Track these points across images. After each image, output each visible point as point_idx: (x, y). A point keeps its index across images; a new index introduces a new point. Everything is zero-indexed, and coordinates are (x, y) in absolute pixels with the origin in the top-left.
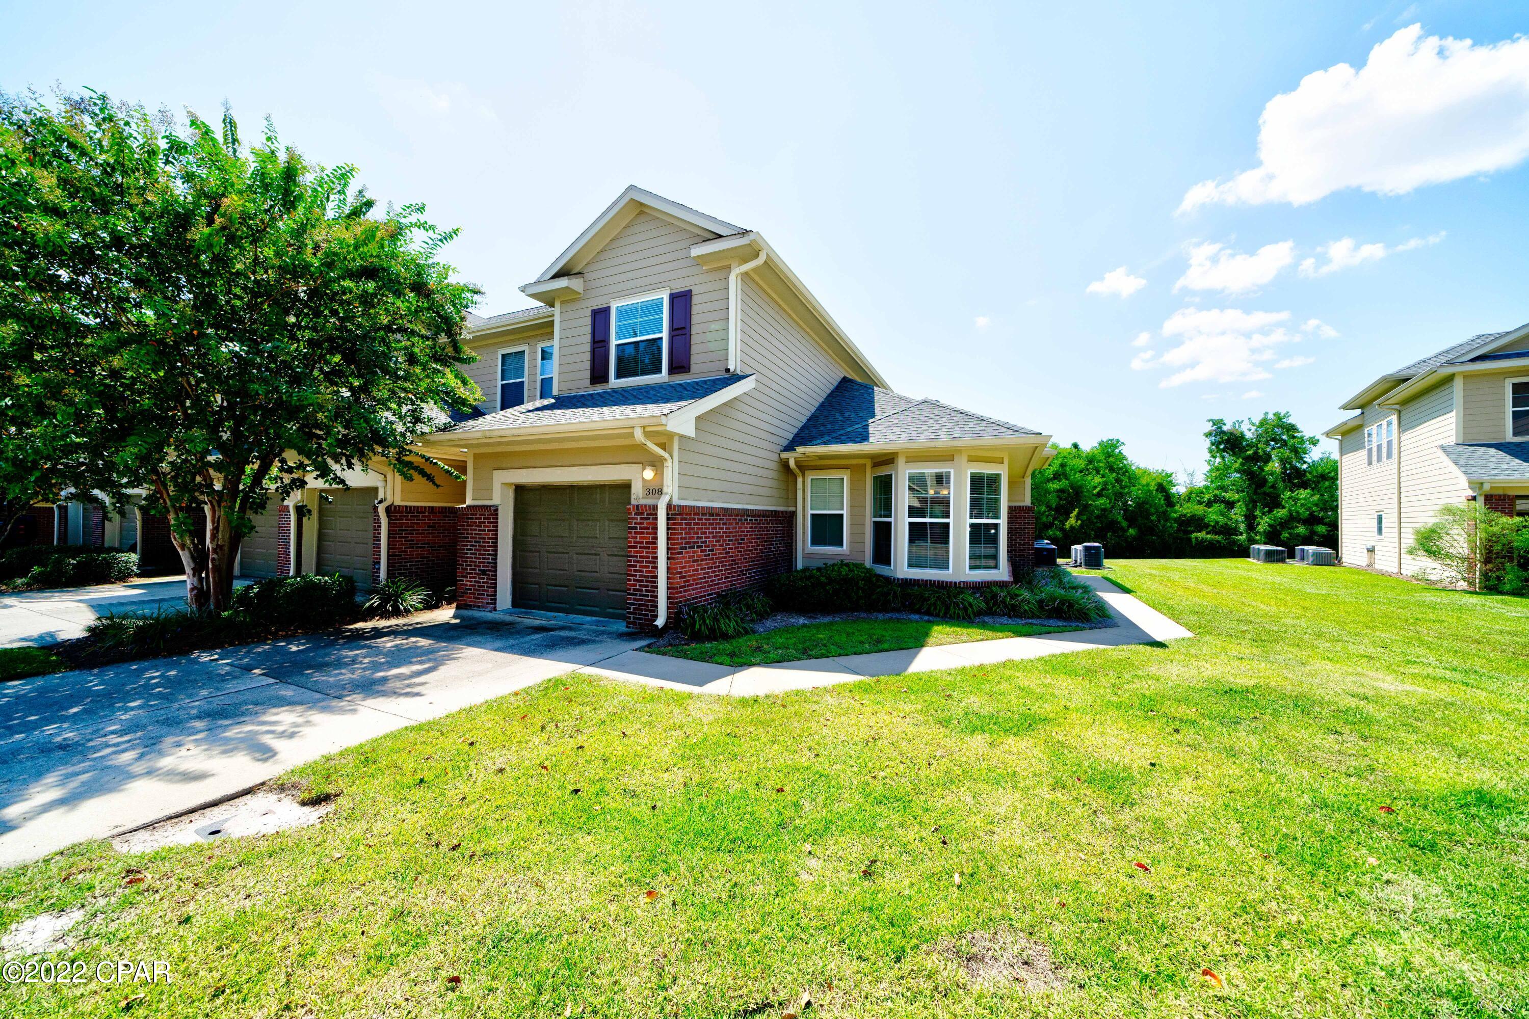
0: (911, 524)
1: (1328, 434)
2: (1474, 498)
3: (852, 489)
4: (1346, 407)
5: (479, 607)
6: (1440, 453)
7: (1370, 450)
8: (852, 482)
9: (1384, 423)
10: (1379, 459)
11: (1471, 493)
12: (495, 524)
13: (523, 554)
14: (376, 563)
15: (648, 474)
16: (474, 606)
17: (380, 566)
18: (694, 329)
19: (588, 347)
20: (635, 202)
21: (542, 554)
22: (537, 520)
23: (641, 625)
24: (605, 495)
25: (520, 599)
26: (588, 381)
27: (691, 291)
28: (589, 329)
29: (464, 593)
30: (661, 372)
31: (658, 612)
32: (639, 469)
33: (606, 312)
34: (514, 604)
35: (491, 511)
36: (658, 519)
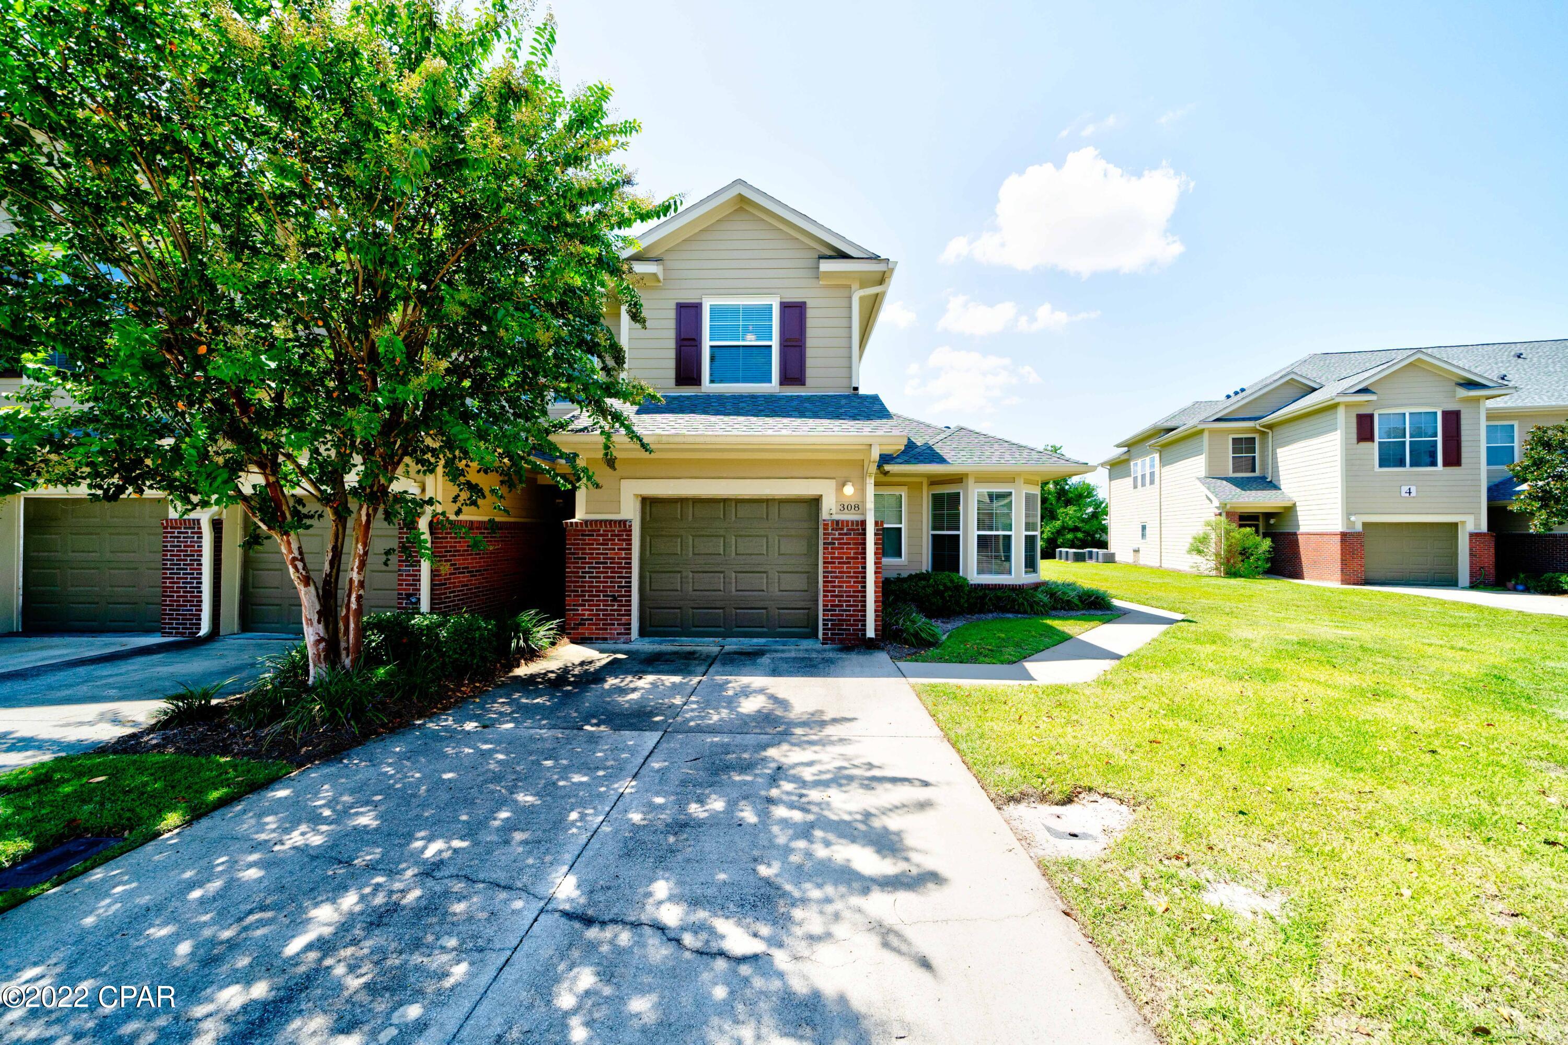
0: (979, 536)
1: (1103, 465)
2: (1220, 514)
3: (909, 505)
4: (1118, 446)
5: (605, 639)
6: (1198, 482)
7: (1135, 479)
8: (909, 497)
9: (1148, 459)
10: (1143, 485)
11: (1218, 511)
12: (629, 541)
13: (654, 575)
14: (409, 596)
15: (849, 490)
16: (597, 639)
17: (419, 599)
18: (810, 343)
19: (672, 344)
20: (742, 199)
21: (684, 574)
22: (677, 536)
23: (841, 641)
24: (774, 510)
25: (651, 626)
26: (673, 381)
27: (805, 303)
28: (672, 324)
29: (580, 624)
30: (770, 381)
31: (865, 625)
32: (832, 484)
33: (696, 308)
34: (642, 633)
35: (624, 526)
36: (865, 534)
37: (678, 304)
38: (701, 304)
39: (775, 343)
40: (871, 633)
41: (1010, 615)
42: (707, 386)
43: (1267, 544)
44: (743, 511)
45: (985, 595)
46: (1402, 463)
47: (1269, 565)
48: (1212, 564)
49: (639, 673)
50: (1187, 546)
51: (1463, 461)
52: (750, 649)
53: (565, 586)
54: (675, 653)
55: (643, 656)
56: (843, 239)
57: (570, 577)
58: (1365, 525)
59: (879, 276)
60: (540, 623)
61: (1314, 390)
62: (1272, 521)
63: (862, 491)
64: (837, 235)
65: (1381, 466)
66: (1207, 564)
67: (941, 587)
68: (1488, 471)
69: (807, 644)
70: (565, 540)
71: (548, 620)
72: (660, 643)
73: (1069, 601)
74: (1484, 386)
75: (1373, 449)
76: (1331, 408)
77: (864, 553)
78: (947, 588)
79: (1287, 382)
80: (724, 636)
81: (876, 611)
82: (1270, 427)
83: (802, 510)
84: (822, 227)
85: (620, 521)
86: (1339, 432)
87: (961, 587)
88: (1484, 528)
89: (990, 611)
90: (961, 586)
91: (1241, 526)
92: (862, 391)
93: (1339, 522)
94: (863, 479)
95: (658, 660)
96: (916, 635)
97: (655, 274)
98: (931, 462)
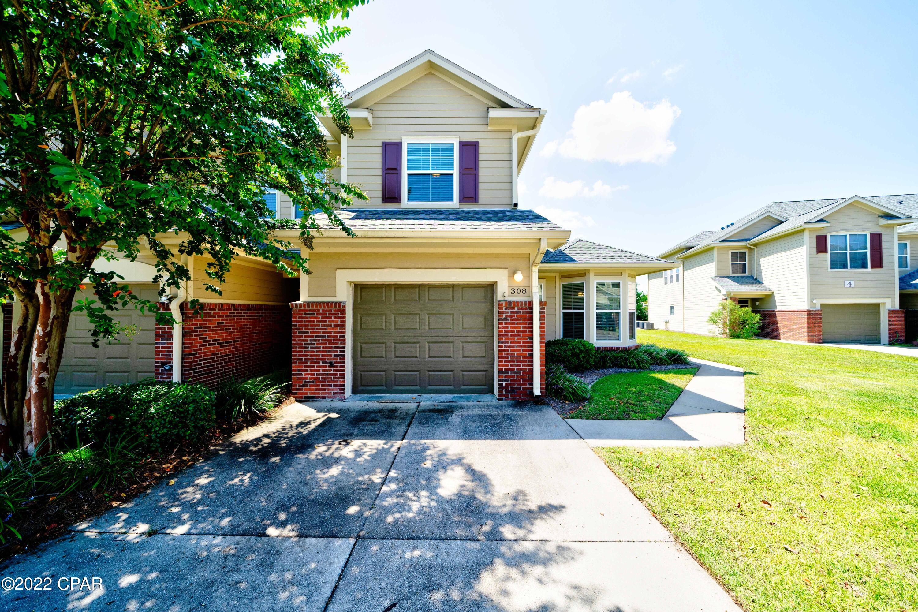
0: (597, 313)
2: (726, 299)
3: (547, 292)
5: (323, 397)
6: (710, 279)
7: (666, 278)
8: (547, 288)
10: (671, 282)
11: (724, 298)
12: (343, 319)
13: (363, 346)
14: (163, 364)
15: (519, 277)
16: (317, 397)
17: (172, 367)
18: (481, 172)
19: (379, 172)
20: (431, 65)
21: (388, 344)
22: (381, 315)
23: (513, 397)
24: (459, 294)
25: (362, 386)
26: (380, 200)
27: (477, 143)
28: (379, 157)
29: (303, 386)
30: (452, 199)
31: (532, 385)
32: (505, 272)
33: (398, 145)
34: (355, 391)
35: (339, 307)
36: (532, 312)
37: (383, 143)
38: (401, 143)
39: (456, 172)
40: (537, 391)
41: (624, 370)
42: (406, 203)
43: (758, 317)
44: (435, 294)
45: (606, 356)
46: (845, 267)
47: (759, 331)
48: (721, 331)
49: (346, 439)
50: (707, 318)
51: (884, 264)
52: (441, 406)
53: (291, 355)
54: (380, 411)
55: (352, 415)
56: (506, 94)
57: (296, 348)
58: (822, 305)
59: (531, 123)
60: (267, 387)
61: (782, 222)
62: (757, 303)
63: (529, 277)
64: (502, 91)
65: (832, 268)
66: (718, 329)
67: (577, 351)
68: (900, 271)
69: (486, 399)
70: (291, 318)
71: (272, 385)
72: (368, 401)
73: (661, 358)
74: (897, 218)
75: (827, 258)
76: (799, 232)
77: (531, 327)
78: (581, 351)
79: (765, 218)
80: (419, 393)
81: (541, 373)
82: (756, 245)
83: (480, 295)
84: (490, 85)
85: (335, 303)
86: (805, 247)
87: (588, 350)
88: (897, 307)
89: (610, 367)
90: (590, 350)
91: (741, 306)
92: (519, 208)
93: (806, 303)
94: (529, 268)
95: (364, 420)
96: (574, 394)
97: (366, 119)
98: (565, 261)
